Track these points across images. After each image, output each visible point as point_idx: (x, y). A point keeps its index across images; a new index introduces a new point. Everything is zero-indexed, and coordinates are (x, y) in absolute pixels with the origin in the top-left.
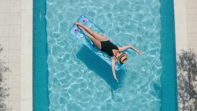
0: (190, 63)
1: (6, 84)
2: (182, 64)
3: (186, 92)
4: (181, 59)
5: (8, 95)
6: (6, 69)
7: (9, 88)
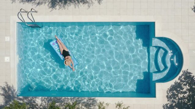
0: (91, 104)
1: (81, 6)
2: (90, 99)
3: (76, 100)
4: (93, 99)
5: (75, 7)
6: (89, 6)
7: (79, 8)
